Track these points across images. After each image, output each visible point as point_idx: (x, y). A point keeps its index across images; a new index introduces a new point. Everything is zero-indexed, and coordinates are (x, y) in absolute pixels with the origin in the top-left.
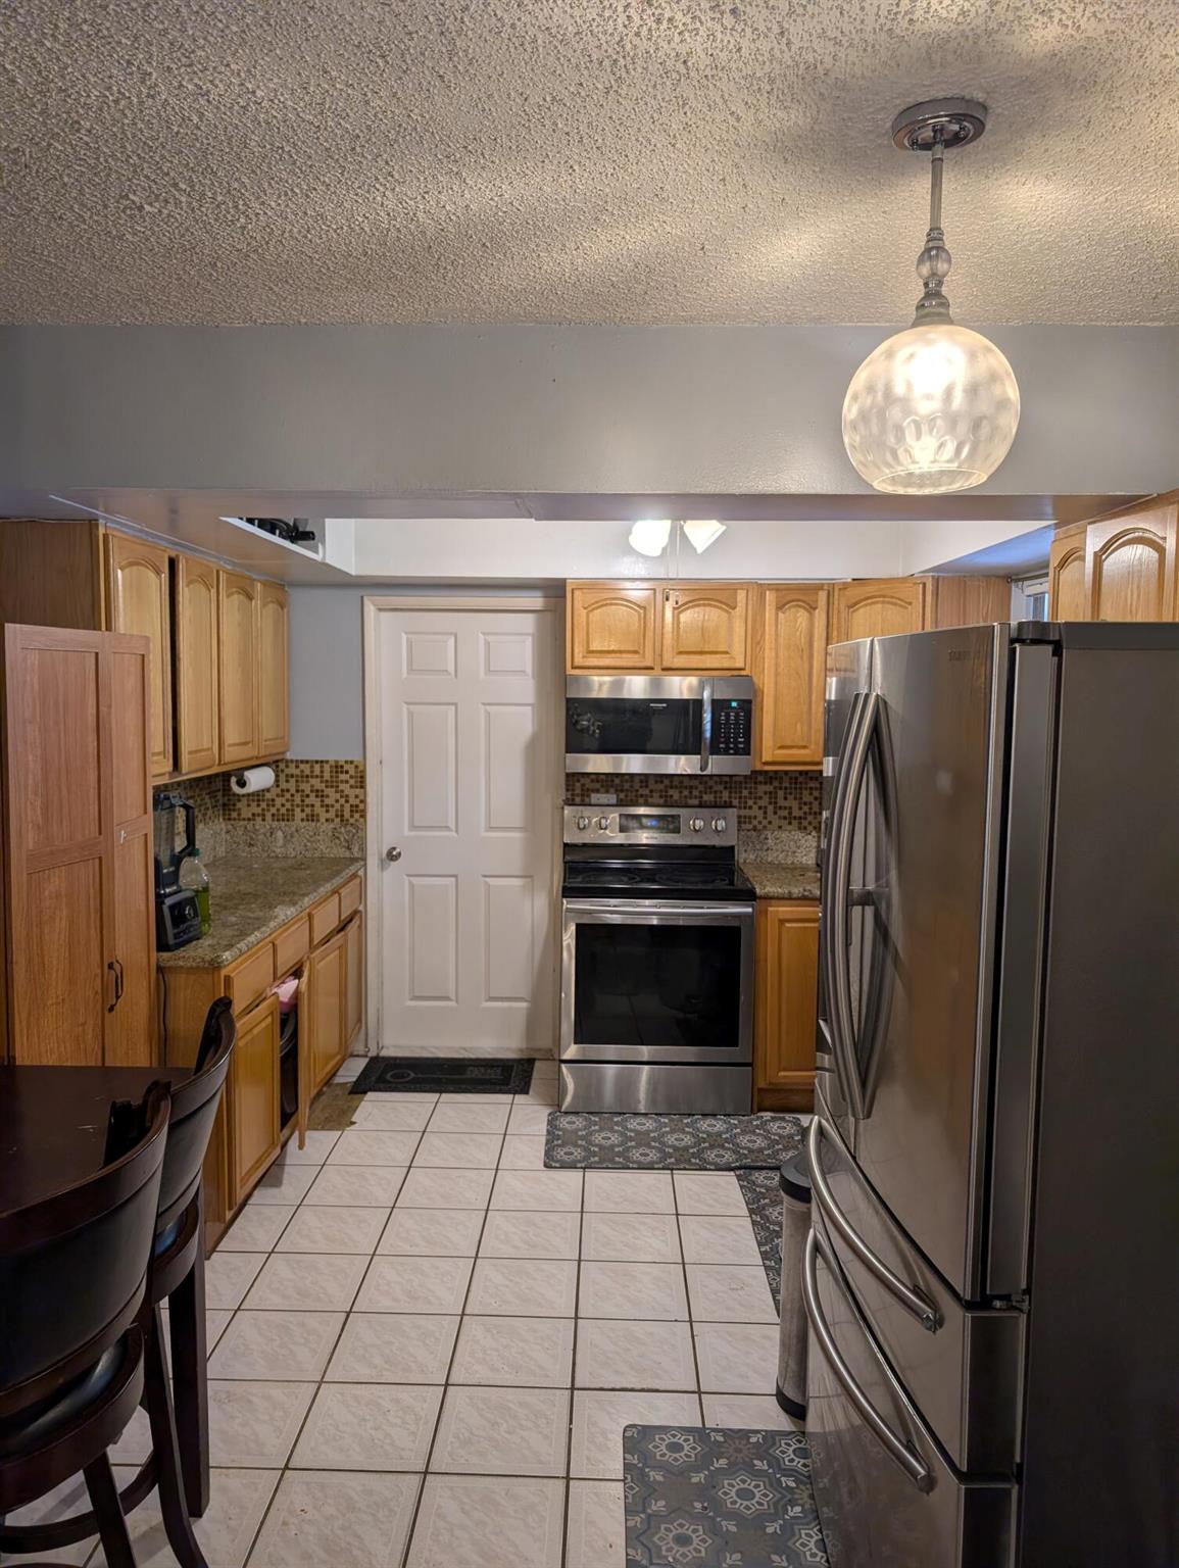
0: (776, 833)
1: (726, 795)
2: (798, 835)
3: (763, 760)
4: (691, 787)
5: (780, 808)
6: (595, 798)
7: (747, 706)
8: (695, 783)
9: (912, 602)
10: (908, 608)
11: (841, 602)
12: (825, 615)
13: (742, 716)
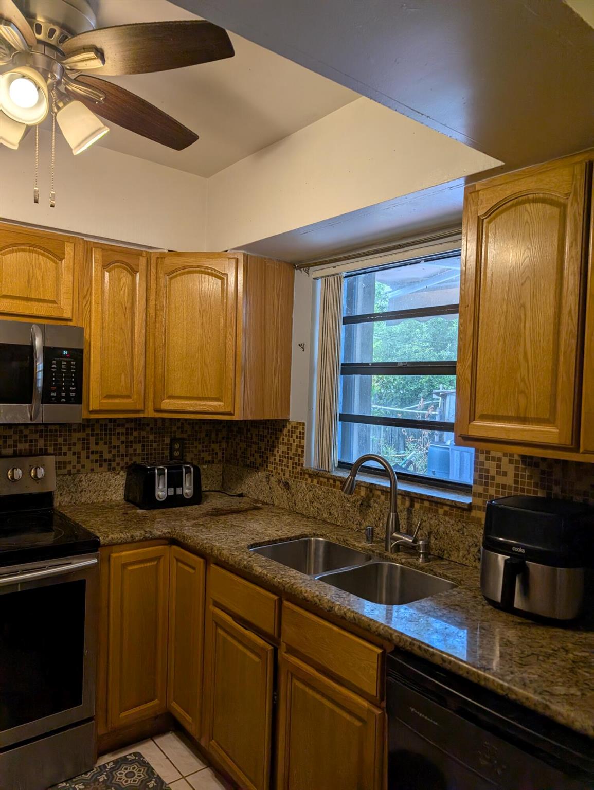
0: (89, 475)
1: (41, 443)
2: (109, 475)
3: (91, 409)
4: (5, 437)
5: (92, 452)
7: (78, 356)
8: (9, 432)
9: (227, 274)
10: (224, 279)
11: (159, 269)
12: (144, 279)
13: (73, 365)
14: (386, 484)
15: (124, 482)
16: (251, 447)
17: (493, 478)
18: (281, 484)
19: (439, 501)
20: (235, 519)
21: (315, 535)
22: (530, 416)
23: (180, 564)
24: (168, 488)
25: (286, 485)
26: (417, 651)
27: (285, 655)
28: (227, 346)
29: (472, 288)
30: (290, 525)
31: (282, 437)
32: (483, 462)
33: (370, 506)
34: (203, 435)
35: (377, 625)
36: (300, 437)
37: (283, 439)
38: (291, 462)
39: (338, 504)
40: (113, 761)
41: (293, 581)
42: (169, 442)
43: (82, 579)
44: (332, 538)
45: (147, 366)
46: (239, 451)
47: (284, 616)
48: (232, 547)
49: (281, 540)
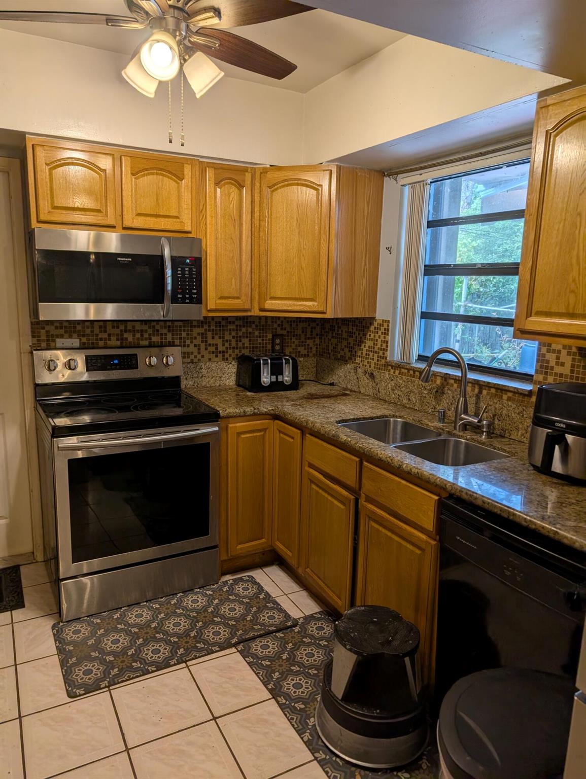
0: (208, 364)
1: (169, 337)
2: (223, 364)
3: (209, 309)
4: (142, 331)
5: (210, 345)
6: (59, 342)
7: (197, 263)
8: (145, 327)
9: (322, 185)
10: (318, 189)
11: (262, 183)
12: (250, 193)
13: (194, 271)
14: (458, 373)
15: (235, 370)
16: (342, 343)
17: (552, 368)
18: (367, 375)
19: (504, 388)
20: (327, 402)
21: (394, 416)
22: (577, 312)
23: (281, 435)
24: (271, 376)
25: (372, 376)
26: (465, 497)
27: (365, 503)
28: (321, 251)
29: (536, 198)
30: (373, 408)
31: (369, 334)
32: (545, 354)
33: (444, 393)
34: (299, 332)
35: (435, 478)
36: (385, 333)
37: (370, 335)
38: (376, 355)
39: (416, 392)
40: (232, 579)
41: (371, 446)
42: (271, 338)
43: (208, 442)
44: (409, 419)
45: (253, 271)
46: (330, 345)
47: (364, 475)
48: (324, 422)
49: (364, 419)
